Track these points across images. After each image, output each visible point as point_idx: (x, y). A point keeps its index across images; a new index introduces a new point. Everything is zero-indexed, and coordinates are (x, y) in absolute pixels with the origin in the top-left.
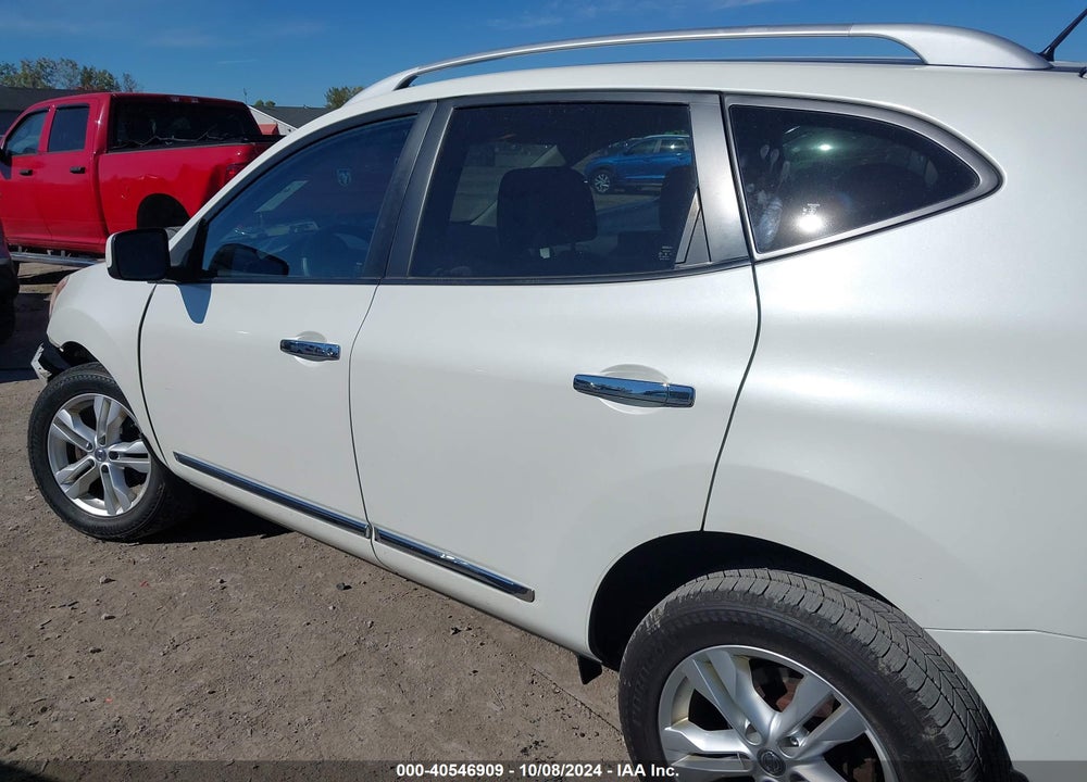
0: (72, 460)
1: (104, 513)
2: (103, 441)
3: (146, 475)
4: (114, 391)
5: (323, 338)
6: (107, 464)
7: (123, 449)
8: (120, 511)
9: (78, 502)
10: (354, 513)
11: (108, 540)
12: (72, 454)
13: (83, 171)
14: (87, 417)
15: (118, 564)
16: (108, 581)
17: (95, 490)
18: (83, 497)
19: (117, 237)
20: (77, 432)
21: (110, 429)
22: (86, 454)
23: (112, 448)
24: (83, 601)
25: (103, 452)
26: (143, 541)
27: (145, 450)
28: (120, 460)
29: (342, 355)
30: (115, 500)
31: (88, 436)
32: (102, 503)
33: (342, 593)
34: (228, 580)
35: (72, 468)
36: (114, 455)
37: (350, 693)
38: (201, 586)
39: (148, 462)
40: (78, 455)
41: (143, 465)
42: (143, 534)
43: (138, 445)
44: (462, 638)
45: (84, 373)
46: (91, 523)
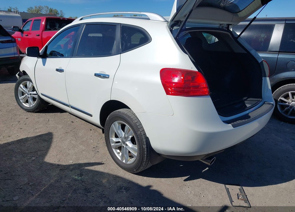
0: (23, 95)
1: (28, 106)
2: (28, 91)
3: (36, 98)
4: (30, 81)
5: (62, 68)
6: (29, 96)
7: (32, 93)
8: (31, 106)
9: (24, 104)
10: (67, 103)
11: (29, 112)
12: (23, 94)
13: (39, 35)
14: (26, 86)
15: (30, 116)
16: (27, 118)
17: (27, 102)
18: (24, 103)
19: (28, 48)
20: (24, 89)
21: (30, 88)
22: (25, 94)
23: (30, 93)
24: (21, 121)
25: (29, 94)
26: (36, 112)
27: (36, 93)
28: (32, 95)
29: (64, 71)
30: (31, 104)
31: (26, 90)
32: (28, 104)
33: (71, 123)
34: (50, 119)
35: (22, 97)
36: (31, 94)
37: (66, 137)
38: (45, 120)
39: (37, 96)
40: (24, 94)
41: (36, 96)
42: (36, 111)
43: (35, 92)
44: (92, 131)
45: (25, 77)
46: (26, 108)
